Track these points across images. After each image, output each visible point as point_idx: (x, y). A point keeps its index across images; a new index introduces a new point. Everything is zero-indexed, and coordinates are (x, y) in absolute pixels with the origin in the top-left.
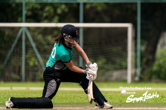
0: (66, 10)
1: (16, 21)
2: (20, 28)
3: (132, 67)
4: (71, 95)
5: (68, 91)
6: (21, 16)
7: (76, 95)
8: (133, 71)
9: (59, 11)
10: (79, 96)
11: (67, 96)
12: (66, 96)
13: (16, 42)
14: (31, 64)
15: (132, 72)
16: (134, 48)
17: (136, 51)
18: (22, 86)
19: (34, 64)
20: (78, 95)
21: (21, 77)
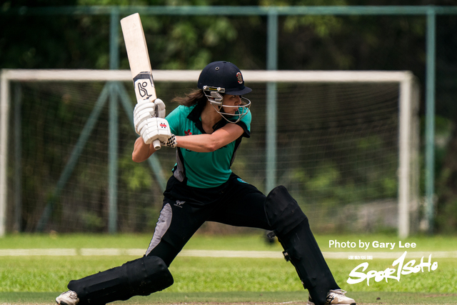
0: (231, 34)
1: (92, 66)
2: (103, 84)
3: (411, 194)
4: (242, 269)
5: (235, 259)
6: (107, 51)
7: (257, 270)
8: (415, 205)
9: (211, 38)
10: (264, 275)
11: (232, 274)
12: (229, 273)
13: (92, 122)
14: (134, 183)
15: (411, 207)
16: (416, 140)
17: (422, 148)
18: (109, 246)
19: (142, 184)
20: (263, 270)
21: (107, 221)
